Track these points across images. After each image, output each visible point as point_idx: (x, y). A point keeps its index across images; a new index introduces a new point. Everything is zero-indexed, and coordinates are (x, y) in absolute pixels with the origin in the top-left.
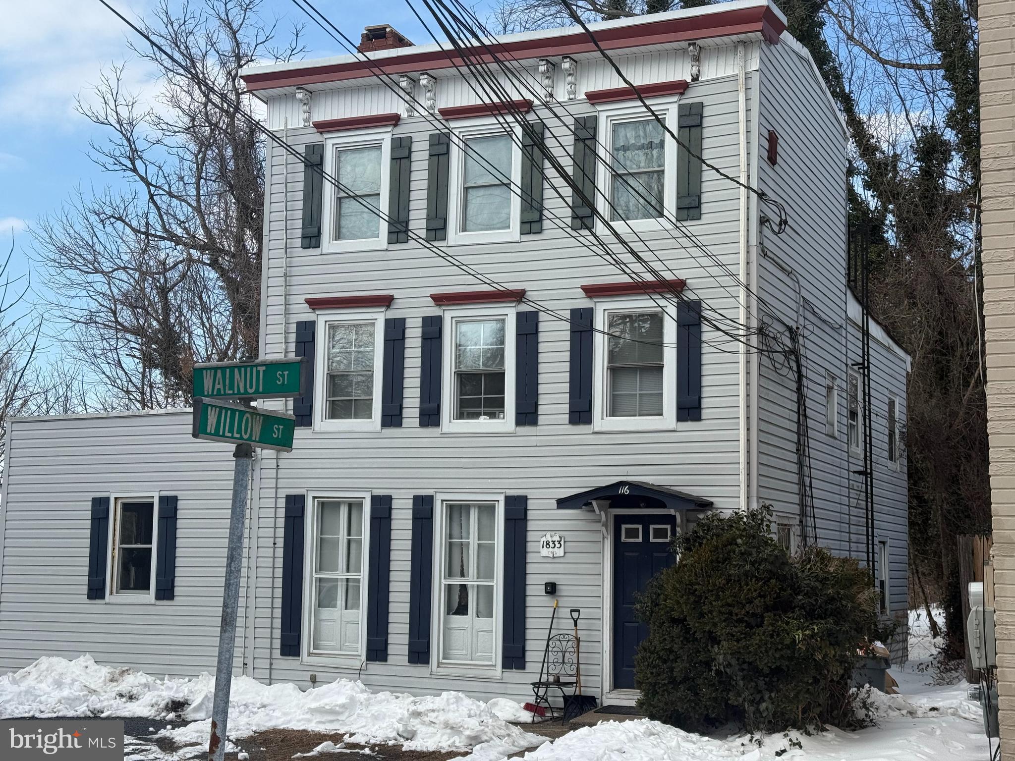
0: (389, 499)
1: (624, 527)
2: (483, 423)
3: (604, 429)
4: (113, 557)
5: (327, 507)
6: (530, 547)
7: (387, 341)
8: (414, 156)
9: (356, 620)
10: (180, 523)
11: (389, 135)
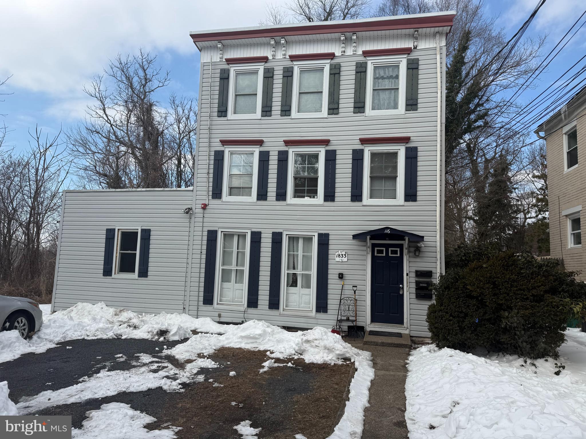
0: (260, 233)
1: (376, 249)
2: (307, 200)
3: (368, 204)
4: (116, 257)
5: (228, 236)
6: (330, 257)
7: (260, 161)
8: (275, 77)
9: (241, 288)
10: (151, 242)
11: (263, 67)
